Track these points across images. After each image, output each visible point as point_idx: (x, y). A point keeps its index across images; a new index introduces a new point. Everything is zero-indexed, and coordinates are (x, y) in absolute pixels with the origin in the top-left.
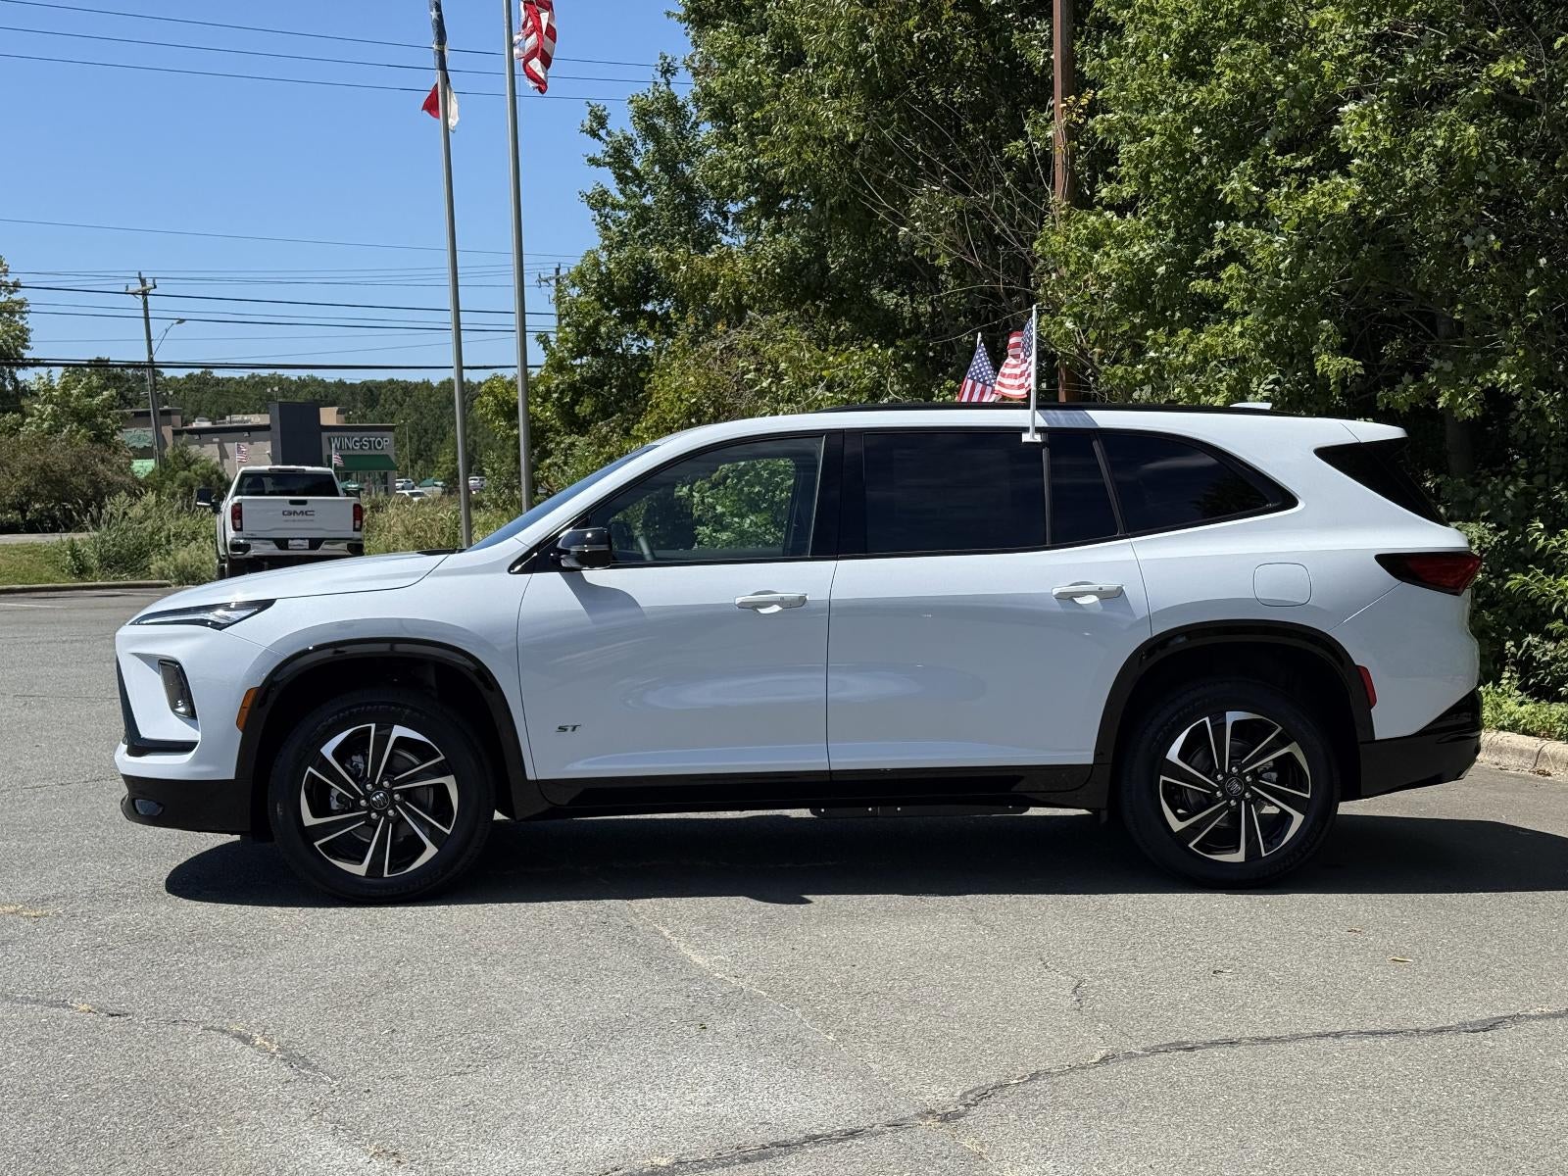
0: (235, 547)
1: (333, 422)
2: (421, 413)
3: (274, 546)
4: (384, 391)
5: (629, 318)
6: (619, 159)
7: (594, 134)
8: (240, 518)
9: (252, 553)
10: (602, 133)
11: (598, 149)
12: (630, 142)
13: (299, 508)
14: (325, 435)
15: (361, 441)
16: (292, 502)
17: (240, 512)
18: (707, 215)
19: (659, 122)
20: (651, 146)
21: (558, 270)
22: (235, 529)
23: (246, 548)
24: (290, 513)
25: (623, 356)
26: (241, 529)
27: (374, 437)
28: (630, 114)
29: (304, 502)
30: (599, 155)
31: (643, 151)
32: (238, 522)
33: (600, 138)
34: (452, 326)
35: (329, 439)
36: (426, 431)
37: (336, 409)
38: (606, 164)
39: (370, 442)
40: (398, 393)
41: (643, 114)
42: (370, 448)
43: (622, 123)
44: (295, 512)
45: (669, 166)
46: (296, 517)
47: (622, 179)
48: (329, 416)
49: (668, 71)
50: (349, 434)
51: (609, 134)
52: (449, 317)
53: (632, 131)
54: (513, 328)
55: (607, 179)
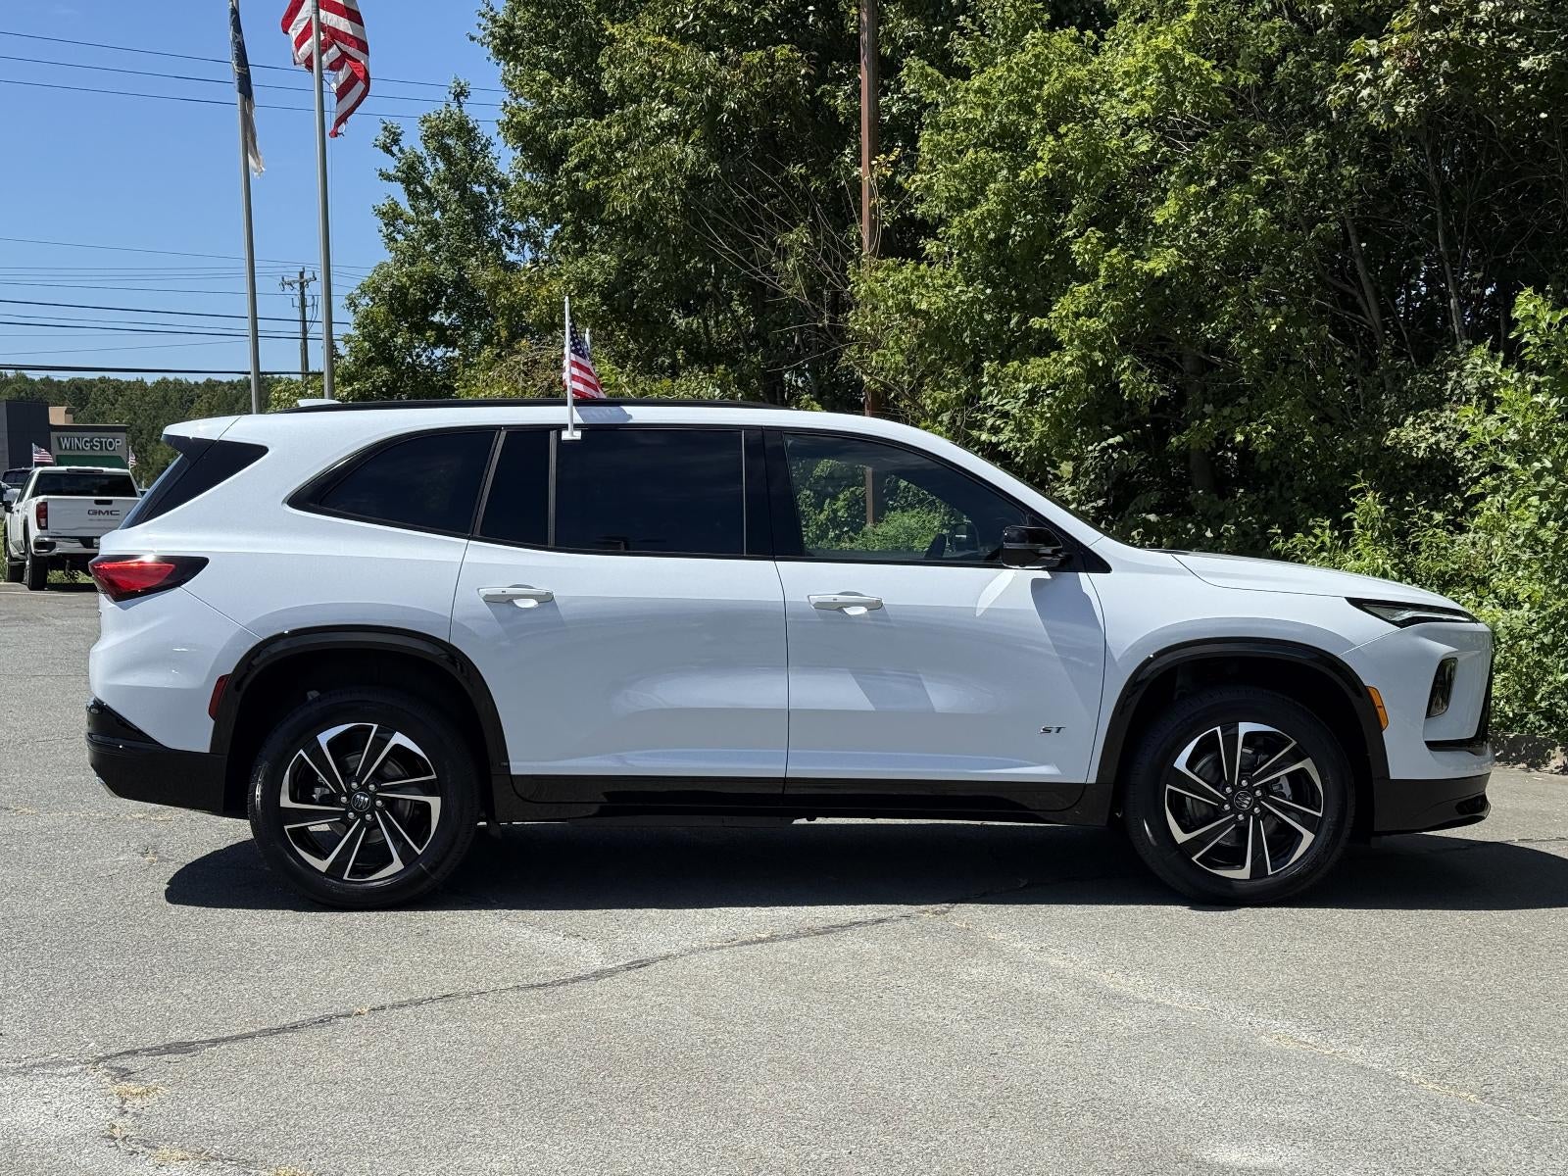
0: (39, 545)
1: (62, 422)
2: (135, 413)
3: (80, 545)
4: (95, 390)
5: (418, 329)
6: (410, 175)
7: (387, 150)
8: (46, 517)
9: (57, 550)
10: (395, 149)
11: (390, 165)
12: (421, 160)
13: (104, 508)
14: (54, 435)
15: (91, 441)
16: (98, 502)
17: (46, 510)
18: (494, 233)
19: (450, 142)
20: (441, 166)
21: (302, 274)
22: (40, 527)
23: (51, 546)
24: (95, 513)
25: (412, 367)
26: (46, 528)
27: (106, 437)
28: (420, 134)
29: (109, 502)
30: (392, 172)
31: (432, 170)
32: (43, 520)
33: (393, 155)
34: (250, 332)
35: (59, 439)
36: (141, 432)
37: (65, 408)
38: (397, 179)
39: (101, 442)
40: (109, 392)
41: (436, 136)
42: (101, 449)
43: (413, 141)
44: (100, 512)
45: (459, 183)
46: (97, 517)
47: (413, 195)
48: (57, 416)
49: (461, 93)
50: (80, 434)
51: (401, 150)
52: (247, 324)
53: (421, 149)
54: (320, 336)
55: (398, 192)
